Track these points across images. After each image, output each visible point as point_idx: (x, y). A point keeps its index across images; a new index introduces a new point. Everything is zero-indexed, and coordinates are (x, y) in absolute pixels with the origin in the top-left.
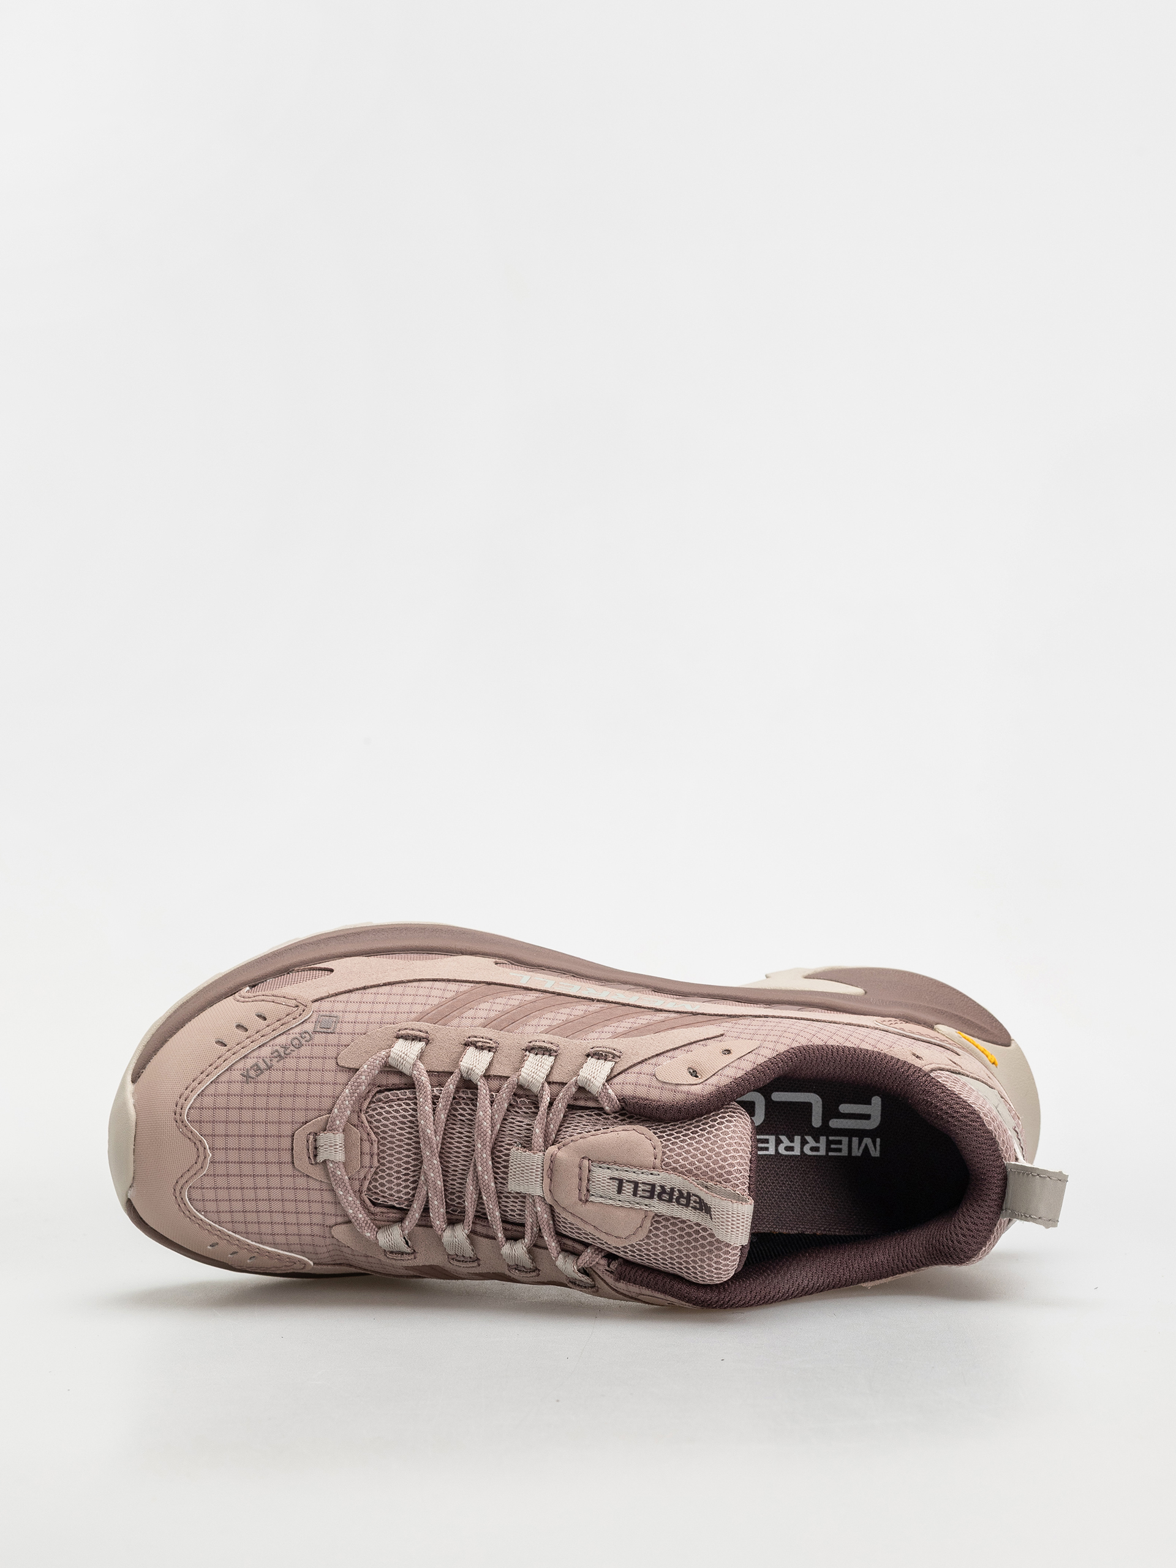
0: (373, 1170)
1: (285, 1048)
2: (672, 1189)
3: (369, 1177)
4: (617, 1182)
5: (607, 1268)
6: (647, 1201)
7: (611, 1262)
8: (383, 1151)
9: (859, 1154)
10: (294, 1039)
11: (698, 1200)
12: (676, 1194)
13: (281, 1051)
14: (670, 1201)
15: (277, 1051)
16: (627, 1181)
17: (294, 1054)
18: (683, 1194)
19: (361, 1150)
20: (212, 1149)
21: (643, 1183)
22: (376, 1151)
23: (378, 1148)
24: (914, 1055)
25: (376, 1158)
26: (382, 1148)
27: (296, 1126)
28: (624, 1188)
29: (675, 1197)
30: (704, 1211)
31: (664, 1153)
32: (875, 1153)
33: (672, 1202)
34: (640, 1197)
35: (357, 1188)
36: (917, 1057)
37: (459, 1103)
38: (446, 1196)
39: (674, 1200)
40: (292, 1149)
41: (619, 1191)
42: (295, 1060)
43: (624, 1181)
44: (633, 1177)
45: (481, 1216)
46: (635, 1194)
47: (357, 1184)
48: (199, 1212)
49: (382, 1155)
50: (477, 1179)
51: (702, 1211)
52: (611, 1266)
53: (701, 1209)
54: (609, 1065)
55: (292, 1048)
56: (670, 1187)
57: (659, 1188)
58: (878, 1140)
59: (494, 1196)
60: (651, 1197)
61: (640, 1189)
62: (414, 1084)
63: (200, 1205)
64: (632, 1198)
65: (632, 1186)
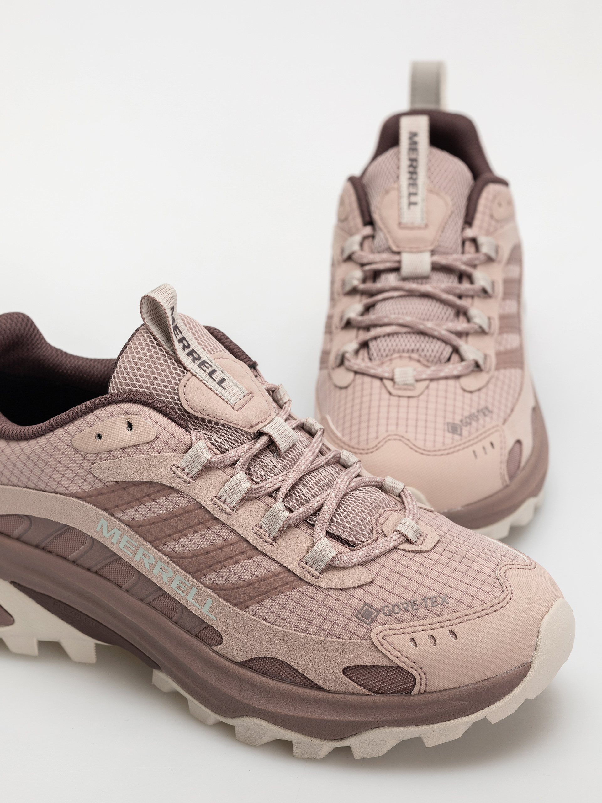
0: (385, 509)
1: (405, 610)
2: (188, 354)
3: (390, 509)
6: (209, 362)
10: (395, 614)
11: (176, 332)
12: (187, 350)
14: (193, 351)
15: (413, 610)
16: (215, 381)
17: (402, 601)
18: (183, 346)
19: (387, 520)
20: (494, 570)
21: (205, 371)
22: (377, 515)
23: (374, 515)
25: (379, 512)
26: (372, 513)
27: (425, 554)
28: (220, 378)
29: (189, 350)
30: (175, 323)
31: (180, 380)
33: (193, 349)
34: (212, 367)
35: (403, 510)
37: (302, 503)
39: (191, 348)
40: (436, 545)
41: (223, 380)
42: (404, 596)
44: (209, 379)
46: (214, 371)
47: (401, 512)
49: (374, 511)
53: (177, 326)
54: (184, 462)
55: (402, 606)
56: (189, 356)
57: (196, 362)
60: (205, 362)
61: (210, 370)
62: (326, 532)
64: (218, 371)
65: (214, 376)
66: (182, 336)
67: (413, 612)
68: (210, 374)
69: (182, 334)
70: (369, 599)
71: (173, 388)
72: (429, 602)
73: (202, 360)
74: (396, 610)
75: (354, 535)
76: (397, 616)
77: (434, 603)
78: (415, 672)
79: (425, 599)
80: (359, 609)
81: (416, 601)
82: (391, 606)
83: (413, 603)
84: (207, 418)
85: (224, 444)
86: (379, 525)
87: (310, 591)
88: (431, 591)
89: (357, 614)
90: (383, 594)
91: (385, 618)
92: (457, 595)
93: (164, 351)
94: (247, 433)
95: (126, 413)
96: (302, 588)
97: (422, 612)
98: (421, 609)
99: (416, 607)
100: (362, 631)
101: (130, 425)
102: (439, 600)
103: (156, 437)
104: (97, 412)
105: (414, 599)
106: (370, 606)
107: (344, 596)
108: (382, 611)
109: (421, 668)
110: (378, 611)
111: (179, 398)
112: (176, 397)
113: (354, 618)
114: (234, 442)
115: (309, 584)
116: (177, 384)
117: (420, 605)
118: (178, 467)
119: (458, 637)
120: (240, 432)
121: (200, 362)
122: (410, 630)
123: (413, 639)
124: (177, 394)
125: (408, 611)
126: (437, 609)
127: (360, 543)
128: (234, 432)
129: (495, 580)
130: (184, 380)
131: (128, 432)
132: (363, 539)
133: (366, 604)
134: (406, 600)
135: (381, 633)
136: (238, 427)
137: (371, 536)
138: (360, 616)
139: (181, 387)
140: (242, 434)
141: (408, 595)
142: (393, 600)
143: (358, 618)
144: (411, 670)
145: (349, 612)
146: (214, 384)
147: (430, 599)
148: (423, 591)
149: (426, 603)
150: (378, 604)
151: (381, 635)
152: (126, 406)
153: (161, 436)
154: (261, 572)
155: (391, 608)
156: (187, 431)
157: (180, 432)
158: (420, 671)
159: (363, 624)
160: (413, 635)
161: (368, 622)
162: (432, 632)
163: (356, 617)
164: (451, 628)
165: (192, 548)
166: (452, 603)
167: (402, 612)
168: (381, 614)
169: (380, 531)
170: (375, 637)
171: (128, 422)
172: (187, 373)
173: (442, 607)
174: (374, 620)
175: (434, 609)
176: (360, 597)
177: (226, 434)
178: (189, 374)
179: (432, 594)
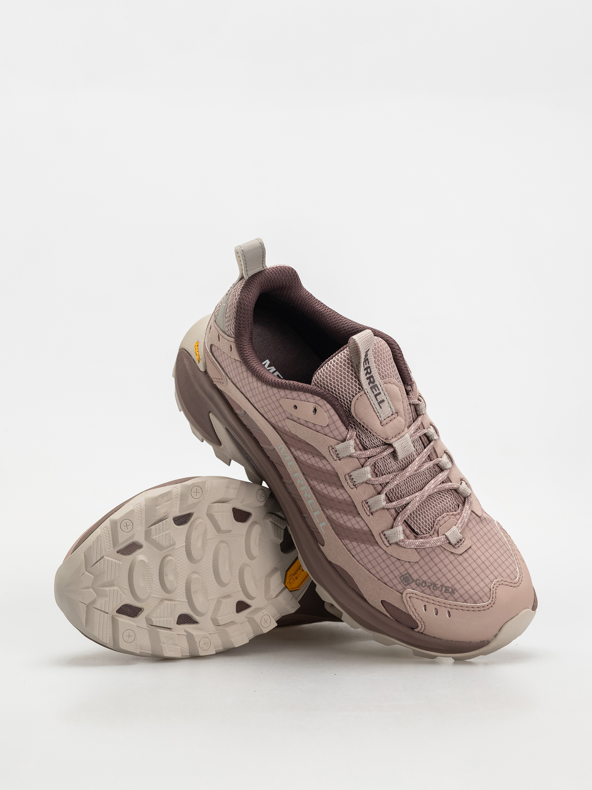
0: (448, 513)
1: (429, 587)
2: (367, 379)
3: (451, 513)
4: (380, 404)
5: (412, 390)
6: (379, 386)
7: (408, 391)
8: (438, 514)
9: (273, 367)
10: (422, 586)
11: (365, 363)
12: (368, 376)
13: (432, 587)
14: (372, 377)
15: (433, 589)
16: (377, 401)
17: (429, 581)
18: (367, 372)
19: (444, 523)
20: (492, 582)
21: (374, 393)
22: (440, 517)
23: (438, 517)
24: (231, 350)
25: (442, 516)
26: (437, 515)
27: (456, 556)
28: (381, 400)
29: (370, 375)
30: (367, 357)
31: (356, 394)
32: (267, 362)
33: (372, 375)
34: (379, 390)
35: (459, 516)
36: (231, 348)
37: (397, 497)
38: (434, 477)
39: (371, 374)
40: (466, 551)
41: (383, 401)
42: (432, 578)
43: (378, 401)
44: (374, 399)
45: (430, 458)
46: (380, 393)
47: (458, 517)
48: (517, 572)
49: (440, 514)
50: (420, 467)
51: (368, 358)
52: (410, 390)
53: (367, 359)
54: (337, 447)
55: (427, 584)
56: (367, 380)
57: (371, 384)
58: (263, 363)
59: (421, 456)
60: (376, 386)
61: (377, 392)
62: (404, 521)
63: (515, 572)
64: (382, 394)
65: (378, 397)
66: (368, 365)
67: (433, 590)
68: (376, 396)
69: (369, 364)
70: (411, 571)
71: (350, 398)
72: (444, 589)
73: (375, 384)
74: (424, 585)
75: (420, 528)
76: (423, 589)
77: (447, 590)
78: (420, 623)
79: (442, 586)
80: (403, 574)
81: (437, 585)
82: (421, 581)
83: (435, 585)
84: (362, 424)
85: (367, 443)
86: (438, 525)
87: (380, 551)
88: (448, 582)
89: (401, 577)
90: (420, 572)
91: (416, 586)
92: (462, 591)
93: (354, 371)
94: (382, 441)
95: (316, 403)
96: (376, 548)
97: (437, 593)
98: (437, 591)
99: (435, 588)
100: (400, 587)
101: (315, 410)
102: (450, 590)
103: (328, 425)
104: (300, 393)
105: (437, 583)
106: (410, 576)
107: (398, 564)
108: (416, 582)
109: (424, 622)
110: (413, 581)
111: (351, 405)
112: (349, 403)
113: (398, 578)
114: (373, 444)
115: (381, 547)
116: (353, 396)
117: (438, 588)
118: (333, 448)
119: (451, 617)
120: (378, 439)
121: (373, 384)
122: (426, 600)
123: (425, 606)
124: (351, 402)
125: (430, 588)
126: (447, 595)
127: (422, 534)
128: (375, 438)
129: (489, 590)
130: (359, 395)
131: (312, 413)
132: (425, 532)
133: (408, 573)
134: (432, 581)
135: (409, 594)
136: (379, 437)
137: (430, 532)
138: (402, 578)
139: (355, 399)
140: (379, 441)
141: (434, 579)
142: (425, 578)
143: (400, 579)
144: (417, 621)
145: (397, 573)
146: (376, 403)
147: (445, 587)
148: (444, 580)
149: (442, 588)
150: (415, 577)
151: (409, 595)
152: (317, 398)
153: (330, 426)
154: (357, 527)
155: (421, 582)
156: (347, 429)
157: (343, 428)
158: (423, 623)
159: (402, 583)
160: (427, 604)
161: (405, 584)
162: (438, 607)
163: (400, 577)
164: (449, 610)
165: (325, 492)
166: (456, 595)
167: (426, 587)
168: (414, 583)
169: (437, 530)
170: (405, 595)
171: (315, 408)
172: (362, 391)
173: (450, 595)
174: (408, 584)
175: (444, 594)
176: (407, 568)
177: (370, 437)
178: (363, 392)
179: (448, 584)
